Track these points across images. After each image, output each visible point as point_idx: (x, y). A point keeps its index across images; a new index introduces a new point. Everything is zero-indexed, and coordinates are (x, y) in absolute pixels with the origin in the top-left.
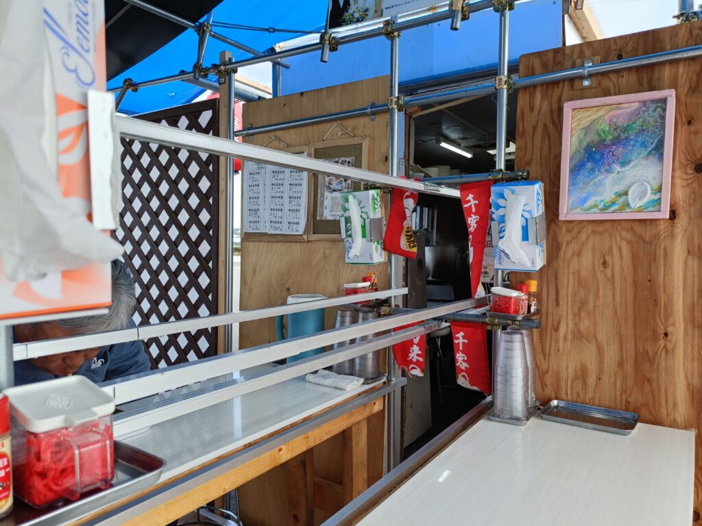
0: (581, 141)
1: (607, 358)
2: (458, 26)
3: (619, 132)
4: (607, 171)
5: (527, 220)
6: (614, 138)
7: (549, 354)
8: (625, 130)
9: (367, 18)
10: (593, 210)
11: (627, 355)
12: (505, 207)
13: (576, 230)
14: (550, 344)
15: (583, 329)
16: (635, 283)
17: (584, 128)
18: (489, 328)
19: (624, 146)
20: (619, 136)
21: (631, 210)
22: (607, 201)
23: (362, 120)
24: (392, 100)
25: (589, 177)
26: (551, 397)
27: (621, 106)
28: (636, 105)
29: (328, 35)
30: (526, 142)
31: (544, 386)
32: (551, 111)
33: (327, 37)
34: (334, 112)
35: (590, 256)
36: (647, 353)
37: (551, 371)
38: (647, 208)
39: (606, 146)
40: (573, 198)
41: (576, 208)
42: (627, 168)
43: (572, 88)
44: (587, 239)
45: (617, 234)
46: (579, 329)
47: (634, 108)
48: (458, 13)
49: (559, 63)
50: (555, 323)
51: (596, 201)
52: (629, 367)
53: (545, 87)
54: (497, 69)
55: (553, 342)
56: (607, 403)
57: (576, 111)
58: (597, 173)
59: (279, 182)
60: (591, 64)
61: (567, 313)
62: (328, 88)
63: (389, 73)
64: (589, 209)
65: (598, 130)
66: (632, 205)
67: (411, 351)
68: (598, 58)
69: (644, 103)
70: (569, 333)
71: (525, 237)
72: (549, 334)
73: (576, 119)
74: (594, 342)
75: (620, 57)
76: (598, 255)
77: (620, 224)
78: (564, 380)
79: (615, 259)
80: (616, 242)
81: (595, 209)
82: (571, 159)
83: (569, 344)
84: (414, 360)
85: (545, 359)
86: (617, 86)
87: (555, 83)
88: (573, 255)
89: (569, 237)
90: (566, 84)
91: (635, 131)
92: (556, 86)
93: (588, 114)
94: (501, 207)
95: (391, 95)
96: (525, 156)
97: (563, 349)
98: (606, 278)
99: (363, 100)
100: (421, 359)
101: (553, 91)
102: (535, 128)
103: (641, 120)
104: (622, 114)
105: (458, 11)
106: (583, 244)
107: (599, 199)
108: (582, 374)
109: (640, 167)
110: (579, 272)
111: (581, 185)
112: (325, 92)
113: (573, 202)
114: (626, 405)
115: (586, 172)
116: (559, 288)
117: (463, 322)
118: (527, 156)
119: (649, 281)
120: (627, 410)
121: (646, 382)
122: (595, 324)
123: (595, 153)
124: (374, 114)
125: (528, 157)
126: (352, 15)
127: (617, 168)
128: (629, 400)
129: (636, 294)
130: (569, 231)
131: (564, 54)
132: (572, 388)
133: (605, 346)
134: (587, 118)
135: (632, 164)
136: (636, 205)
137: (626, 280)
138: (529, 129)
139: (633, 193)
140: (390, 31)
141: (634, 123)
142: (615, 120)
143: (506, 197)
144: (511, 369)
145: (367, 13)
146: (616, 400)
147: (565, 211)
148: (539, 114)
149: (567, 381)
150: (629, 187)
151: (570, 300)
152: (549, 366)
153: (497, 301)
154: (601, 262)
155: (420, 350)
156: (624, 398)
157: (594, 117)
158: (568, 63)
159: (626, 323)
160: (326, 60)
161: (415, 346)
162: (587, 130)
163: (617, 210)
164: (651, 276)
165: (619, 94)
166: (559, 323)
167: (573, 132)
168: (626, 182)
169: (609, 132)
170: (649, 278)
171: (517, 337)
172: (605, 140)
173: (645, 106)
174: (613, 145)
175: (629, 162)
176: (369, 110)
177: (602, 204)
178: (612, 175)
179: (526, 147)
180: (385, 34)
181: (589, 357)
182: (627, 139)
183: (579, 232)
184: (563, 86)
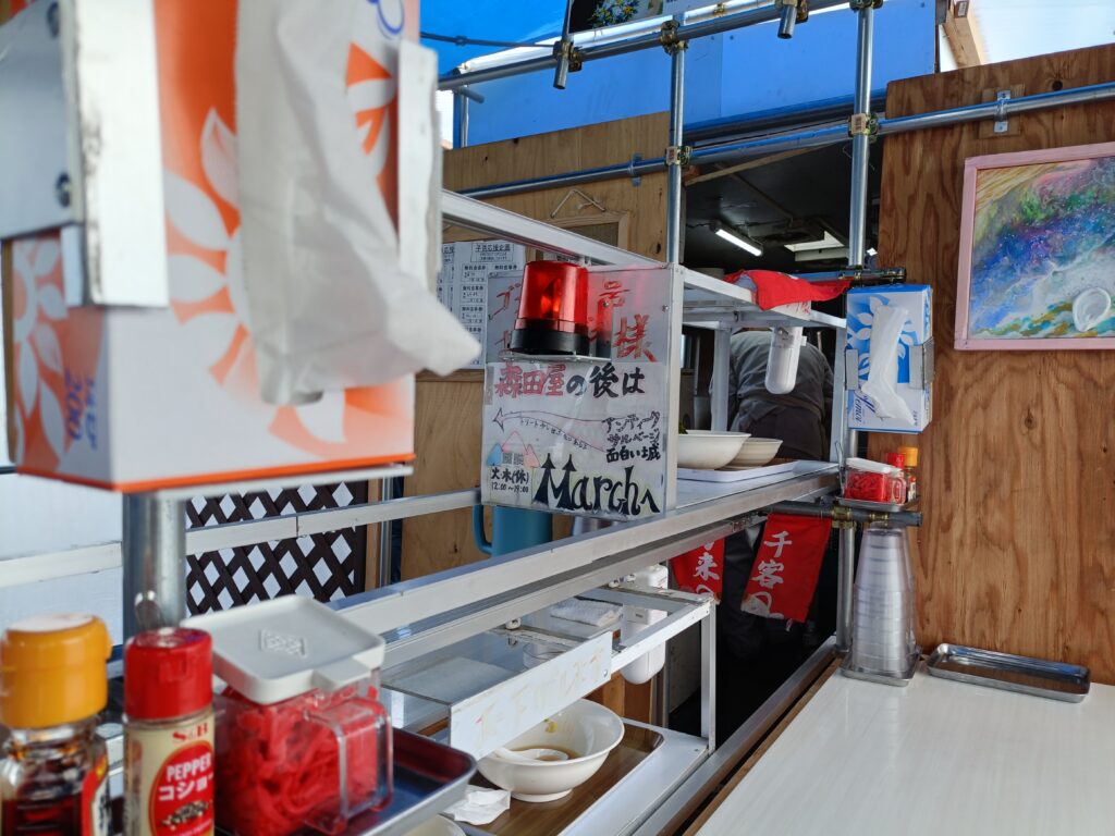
0: (991, 222)
1: (1031, 577)
2: (791, 32)
3: (1057, 207)
4: (1035, 270)
5: (907, 348)
6: (1047, 218)
7: (934, 569)
8: (1067, 204)
9: (635, 15)
10: (1011, 334)
11: (1065, 568)
12: (870, 327)
13: (980, 366)
14: (936, 552)
15: (990, 529)
16: (1080, 454)
17: (998, 201)
18: (835, 525)
19: (1065, 230)
20: (1057, 214)
21: (1077, 334)
22: (1035, 319)
23: (617, 185)
24: (672, 151)
25: (1004, 279)
26: (936, 638)
27: (1060, 165)
28: (1087, 163)
29: (568, 44)
30: (897, 223)
31: (925, 622)
32: (941, 174)
33: (565, 47)
34: (571, 171)
35: (1005, 408)
36: (1101, 567)
37: (935, 596)
38: (1104, 331)
39: (1035, 230)
40: (978, 314)
41: (982, 330)
42: (1070, 266)
43: (977, 136)
44: (1000, 380)
45: (1051, 374)
46: (985, 528)
47: (1082, 169)
48: (791, 10)
49: (953, 95)
50: (945, 520)
51: (1017, 319)
52: (1070, 590)
53: (929, 134)
54: (853, 106)
55: (940, 550)
56: (1032, 650)
57: (983, 173)
58: (1018, 272)
59: (475, 283)
60: (1008, 97)
61: (965, 501)
62: (560, 131)
63: (669, 108)
64: (1005, 332)
65: (1020, 203)
66: (1079, 326)
67: (700, 562)
68: (1019, 88)
69: (1100, 160)
70: (968, 533)
71: (904, 376)
72: (933, 537)
73: (984, 186)
74: (1011, 548)
75: (1057, 86)
76: (1018, 407)
77: (1056, 358)
78: (959, 611)
79: (1046, 415)
80: (1050, 387)
81: (1015, 333)
82: (975, 250)
83: (967, 552)
84: (705, 578)
85: (926, 577)
86: (1051, 132)
87: (948, 127)
88: (976, 406)
89: (967, 378)
90: (965, 129)
91: (1083, 207)
92: (948, 133)
93: (1003, 177)
94: (863, 326)
95: (672, 144)
96: (894, 245)
97: (958, 561)
98: (1032, 444)
99: (620, 152)
100: (716, 577)
101: (943, 140)
102: (912, 199)
103: (1094, 188)
104: (1063, 178)
105: (792, 6)
106: (993, 389)
107: (1021, 315)
108: (989, 602)
109: (1092, 265)
110: (985, 436)
111: (992, 292)
112: (555, 138)
113: (978, 321)
114: (1063, 653)
115: (999, 271)
116: (952, 460)
117: (790, 515)
118: (898, 245)
119: (1105, 450)
120: (1065, 660)
121: (1098, 615)
122: (1012, 521)
123: (1016, 241)
124: (639, 174)
125: (900, 247)
126: (610, 10)
127: (1053, 265)
128: (1069, 644)
129: (1081, 471)
130: (968, 368)
131: (963, 80)
132: (972, 624)
133: (1029, 556)
134: (1002, 184)
135: (1078, 259)
136: (1086, 326)
137: (1065, 449)
138: (902, 201)
139: (1082, 306)
140: (672, 39)
141: (1083, 192)
142: (1050, 188)
143: (872, 311)
144: (882, 593)
145: (635, 8)
146: (1046, 644)
147: (964, 335)
148: (919, 176)
149: (963, 613)
150: (1074, 298)
151: (969, 479)
152: (932, 588)
153: (856, 481)
154: (1024, 418)
155: (714, 560)
156: (1061, 642)
157: (1015, 183)
158: (968, 96)
159: (1065, 519)
160: (564, 84)
161: (706, 554)
162: (1002, 204)
163: (1052, 334)
164: (1107, 441)
165: (1056, 146)
166: (950, 518)
167: (980, 207)
168: (1069, 289)
169: (1039, 207)
170: (1104, 445)
171: (892, 540)
172: (1033, 221)
173: (1101, 165)
174: (1046, 228)
175: (1073, 257)
176: (631, 169)
177: (1027, 324)
178: (1044, 278)
179: (897, 230)
180: (664, 44)
181: (1002, 572)
182: (1071, 219)
183: (986, 370)
184: (961, 132)
